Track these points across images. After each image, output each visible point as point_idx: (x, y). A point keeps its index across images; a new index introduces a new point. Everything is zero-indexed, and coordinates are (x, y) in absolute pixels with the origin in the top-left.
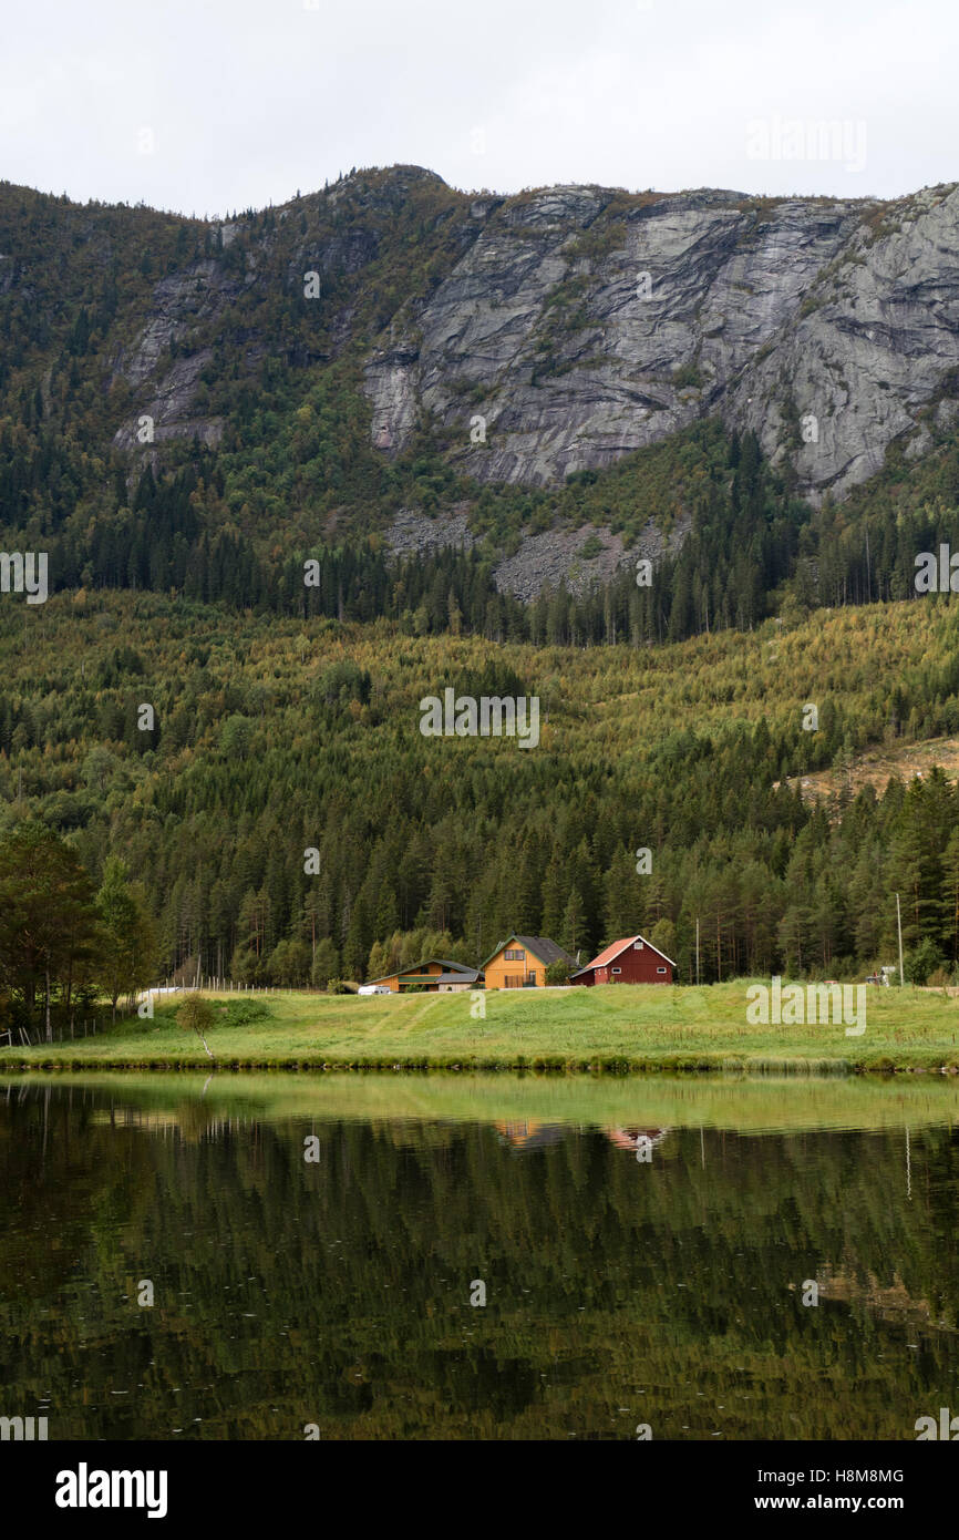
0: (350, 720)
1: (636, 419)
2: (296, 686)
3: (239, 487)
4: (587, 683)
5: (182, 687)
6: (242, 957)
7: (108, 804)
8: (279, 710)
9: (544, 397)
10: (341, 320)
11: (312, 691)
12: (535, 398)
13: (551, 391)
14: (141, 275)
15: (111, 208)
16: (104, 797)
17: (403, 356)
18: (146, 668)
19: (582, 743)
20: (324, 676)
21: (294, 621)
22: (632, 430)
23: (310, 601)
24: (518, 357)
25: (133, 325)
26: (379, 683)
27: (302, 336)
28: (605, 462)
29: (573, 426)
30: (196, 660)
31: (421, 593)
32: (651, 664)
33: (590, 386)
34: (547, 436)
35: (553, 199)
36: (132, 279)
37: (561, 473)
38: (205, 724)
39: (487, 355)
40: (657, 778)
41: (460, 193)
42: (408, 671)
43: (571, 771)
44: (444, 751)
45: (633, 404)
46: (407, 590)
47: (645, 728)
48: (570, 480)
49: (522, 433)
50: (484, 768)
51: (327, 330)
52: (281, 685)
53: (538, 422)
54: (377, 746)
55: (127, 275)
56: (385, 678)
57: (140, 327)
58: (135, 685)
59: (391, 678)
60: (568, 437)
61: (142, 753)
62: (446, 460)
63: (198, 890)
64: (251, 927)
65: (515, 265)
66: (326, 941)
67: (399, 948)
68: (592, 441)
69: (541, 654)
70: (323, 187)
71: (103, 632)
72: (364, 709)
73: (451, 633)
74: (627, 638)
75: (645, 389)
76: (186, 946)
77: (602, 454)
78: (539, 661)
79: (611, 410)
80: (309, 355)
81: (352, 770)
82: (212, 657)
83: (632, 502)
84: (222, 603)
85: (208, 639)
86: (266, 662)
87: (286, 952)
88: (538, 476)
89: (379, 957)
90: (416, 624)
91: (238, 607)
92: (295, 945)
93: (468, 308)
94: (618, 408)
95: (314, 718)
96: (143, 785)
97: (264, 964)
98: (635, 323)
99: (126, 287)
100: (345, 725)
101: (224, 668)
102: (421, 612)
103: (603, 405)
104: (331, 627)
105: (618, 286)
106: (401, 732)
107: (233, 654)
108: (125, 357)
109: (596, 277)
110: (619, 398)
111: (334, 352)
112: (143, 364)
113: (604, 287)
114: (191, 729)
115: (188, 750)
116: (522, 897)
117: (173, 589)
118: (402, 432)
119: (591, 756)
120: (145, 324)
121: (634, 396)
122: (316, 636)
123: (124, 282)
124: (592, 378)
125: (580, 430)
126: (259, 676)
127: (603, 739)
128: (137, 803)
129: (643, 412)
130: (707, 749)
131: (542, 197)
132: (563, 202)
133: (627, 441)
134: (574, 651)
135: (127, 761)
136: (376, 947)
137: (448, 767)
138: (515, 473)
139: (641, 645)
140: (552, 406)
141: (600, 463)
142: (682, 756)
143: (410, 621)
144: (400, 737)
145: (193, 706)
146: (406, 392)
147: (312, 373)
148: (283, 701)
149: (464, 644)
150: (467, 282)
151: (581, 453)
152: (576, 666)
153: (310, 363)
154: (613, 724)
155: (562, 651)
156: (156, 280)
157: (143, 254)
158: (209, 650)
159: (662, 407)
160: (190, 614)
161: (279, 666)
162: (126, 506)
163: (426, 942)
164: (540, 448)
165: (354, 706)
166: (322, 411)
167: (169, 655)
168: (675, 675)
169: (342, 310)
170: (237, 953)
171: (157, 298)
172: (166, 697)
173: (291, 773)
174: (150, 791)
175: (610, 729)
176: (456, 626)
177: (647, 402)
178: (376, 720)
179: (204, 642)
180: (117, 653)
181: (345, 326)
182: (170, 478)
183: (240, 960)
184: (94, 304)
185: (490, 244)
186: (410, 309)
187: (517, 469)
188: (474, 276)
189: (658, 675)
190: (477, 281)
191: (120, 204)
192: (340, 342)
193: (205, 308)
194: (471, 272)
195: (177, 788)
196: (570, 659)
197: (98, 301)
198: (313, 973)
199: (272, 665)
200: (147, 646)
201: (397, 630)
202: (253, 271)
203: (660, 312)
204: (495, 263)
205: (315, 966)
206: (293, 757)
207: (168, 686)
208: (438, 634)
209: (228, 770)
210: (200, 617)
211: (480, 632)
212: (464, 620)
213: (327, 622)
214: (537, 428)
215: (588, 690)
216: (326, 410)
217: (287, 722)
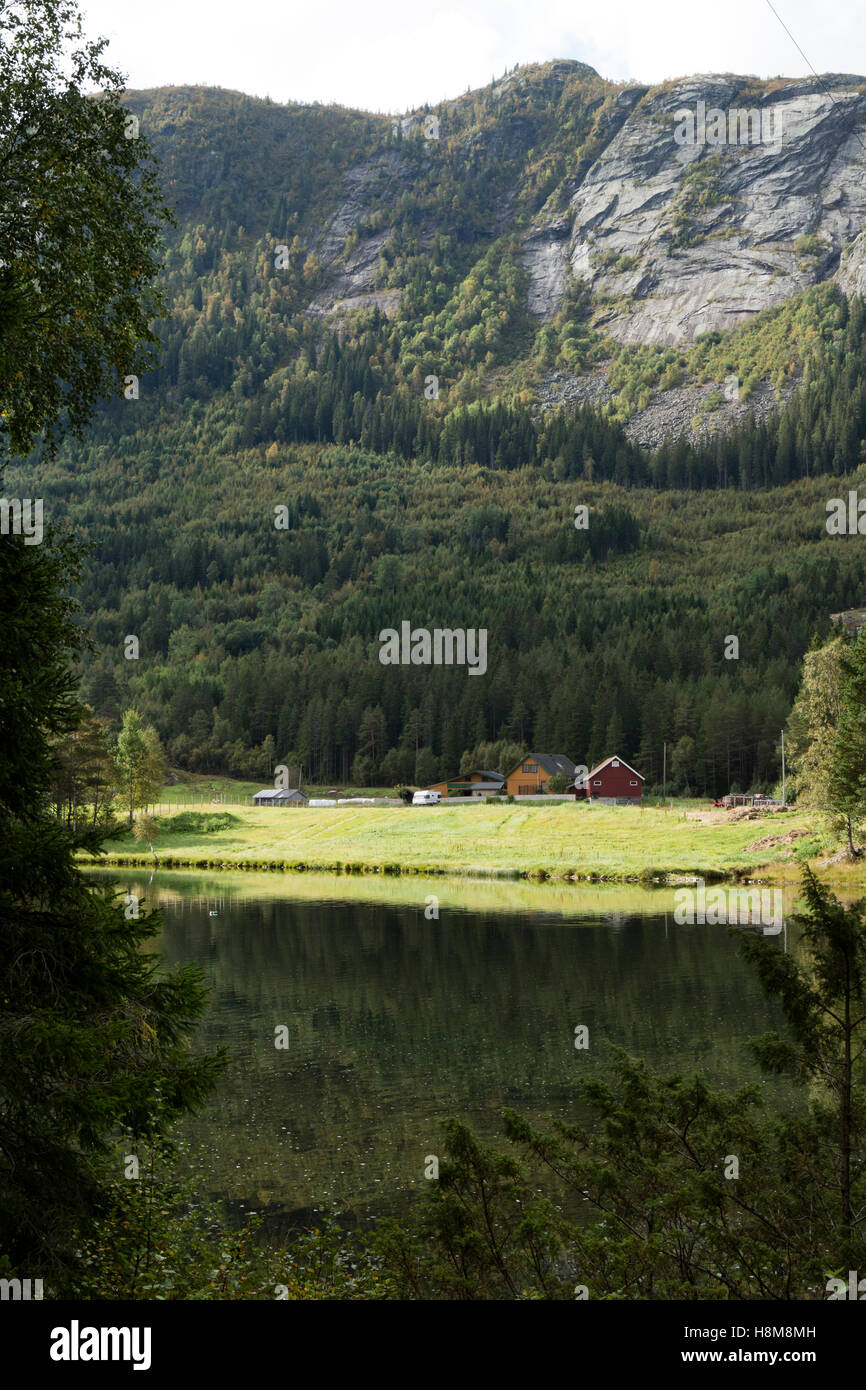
0: (489, 556)
1: (759, 285)
2: (447, 527)
3: (411, 351)
4: (697, 522)
5: (350, 528)
6: (361, 761)
7: (279, 629)
8: (432, 548)
9: (679, 266)
10: (504, 201)
11: (459, 531)
12: (671, 268)
13: (685, 260)
14: (332, 165)
15: (307, 107)
16: (275, 625)
17: (554, 231)
18: (323, 511)
19: (683, 577)
20: (469, 519)
21: (450, 469)
22: (756, 295)
23: (466, 452)
24: (658, 230)
25: (325, 209)
26: (516, 524)
27: (469, 216)
28: (730, 325)
29: (703, 292)
30: (366, 505)
31: (560, 443)
32: (753, 507)
33: (719, 255)
34: (680, 301)
35: (692, 87)
36: (324, 169)
37: (691, 335)
38: (366, 561)
39: (630, 230)
40: (735, 609)
41: (610, 84)
42: (544, 512)
43: (664, 603)
44: (563, 584)
45: (758, 271)
46: (549, 441)
47: (738, 564)
48: (700, 340)
49: (659, 298)
50: (596, 598)
51: (492, 210)
52: (436, 525)
53: (673, 289)
54: (508, 579)
55: (320, 166)
56: (524, 520)
57: (329, 212)
58: (313, 526)
59: (529, 519)
60: (699, 301)
61: (313, 586)
62: (592, 324)
63: (328, 707)
64: (368, 737)
65: (656, 148)
66: (427, 750)
67: (483, 757)
68: (720, 305)
69: (660, 497)
70: (490, 82)
71: (290, 480)
72: (502, 547)
73: (586, 479)
74: (737, 483)
75: (768, 257)
76: (318, 751)
77: (728, 316)
78: (658, 503)
79: (738, 276)
80: (475, 233)
81: (483, 601)
82: (380, 501)
83: (751, 360)
84: (391, 453)
85: (378, 485)
86: (425, 506)
87: (396, 758)
88: (671, 337)
89: (467, 763)
90: (555, 471)
91: (405, 458)
92: (402, 752)
93: (613, 188)
94: (743, 274)
95: (460, 554)
96: (308, 614)
97: (378, 767)
98: (762, 198)
99: (319, 176)
100: (485, 560)
101: (389, 511)
102: (559, 462)
103: (730, 272)
104: (482, 474)
105: (747, 165)
106: (529, 568)
107: (397, 498)
108: (318, 238)
109: (727, 157)
110: (745, 266)
111: (497, 230)
112: (333, 243)
113: (736, 166)
114: (354, 566)
115: (350, 584)
116: (576, 717)
117: (351, 442)
118: (554, 299)
119: (686, 588)
120: (335, 208)
121: (759, 264)
122: (468, 482)
123: (318, 172)
124: (721, 248)
125: (710, 296)
126: (418, 518)
127: (701, 573)
128: (301, 630)
129: (767, 278)
130: (784, 583)
131: (681, 86)
132: (699, 90)
133: (751, 305)
134: (691, 494)
135: (300, 593)
136: (465, 755)
137: (566, 597)
138: (651, 335)
139: (748, 489)
140: (686, 274)
141: (725, 326)
142: (759, 590)
143: (550, 468)
144: (529, 572)
145: (358, 545)
146: (559, 264)
147: (477, 248)
148: (436, 539)
149: (595, 488)
150: (614, 164)
151: (709, 315)
152: (690, 508)
153: (476, 239)
154: (712, 560)
155: (678, 495)
156: (346, 169)
157: (333, 146)
158: (378, 496)
159: (783, 274)
160: (364, 463)
161: (435, 509)
162: (314, 369)
163: (503, 753)
164: (673, 312)
165: (493, 545)
166: (485, 282)
167: (344, 500)
168: (772, 516)
169: (506, 191)
170: (357, 758)
171: (345, 185)
172: (337, 537)
173: (430, 604)
174: (314, 619)
175: (710, 565)
176: (589, 471)
177: (770, 269)
178: (511, 557)
179: (373, 489)
180: (300, 498)
181: (507, 206)
182: (353, 344)
183: (360, 763)
184: (291, 191)
185: (634, 129)
186: (564, 190)
187: (653, 330)
188: (619, 159)
189: (758, 515)
190: (622, 163)
191: (316, 102)
192: (503, 220)
193: (387, 193)
194: (617, 156)
195: (336, 616)
196: (685, 502)
197: (295, 190)
198: (416, 776)
199: (429, 509)
200: (326, 493)
201: (538, 476)
202: (428, 159)
203: (784, 188)
204: (639, 147)
205: (417, 769)
206: (435, 590)
207: (339, 528)
208: (575, 479)
209: (380, 601)
210: (373, 466)
211: (610, 479)
212: (596, 467)
213: (480, 469)
214: (672, 294)
215: (698, 529)
216: (487, 281)
217: (436, 558)
